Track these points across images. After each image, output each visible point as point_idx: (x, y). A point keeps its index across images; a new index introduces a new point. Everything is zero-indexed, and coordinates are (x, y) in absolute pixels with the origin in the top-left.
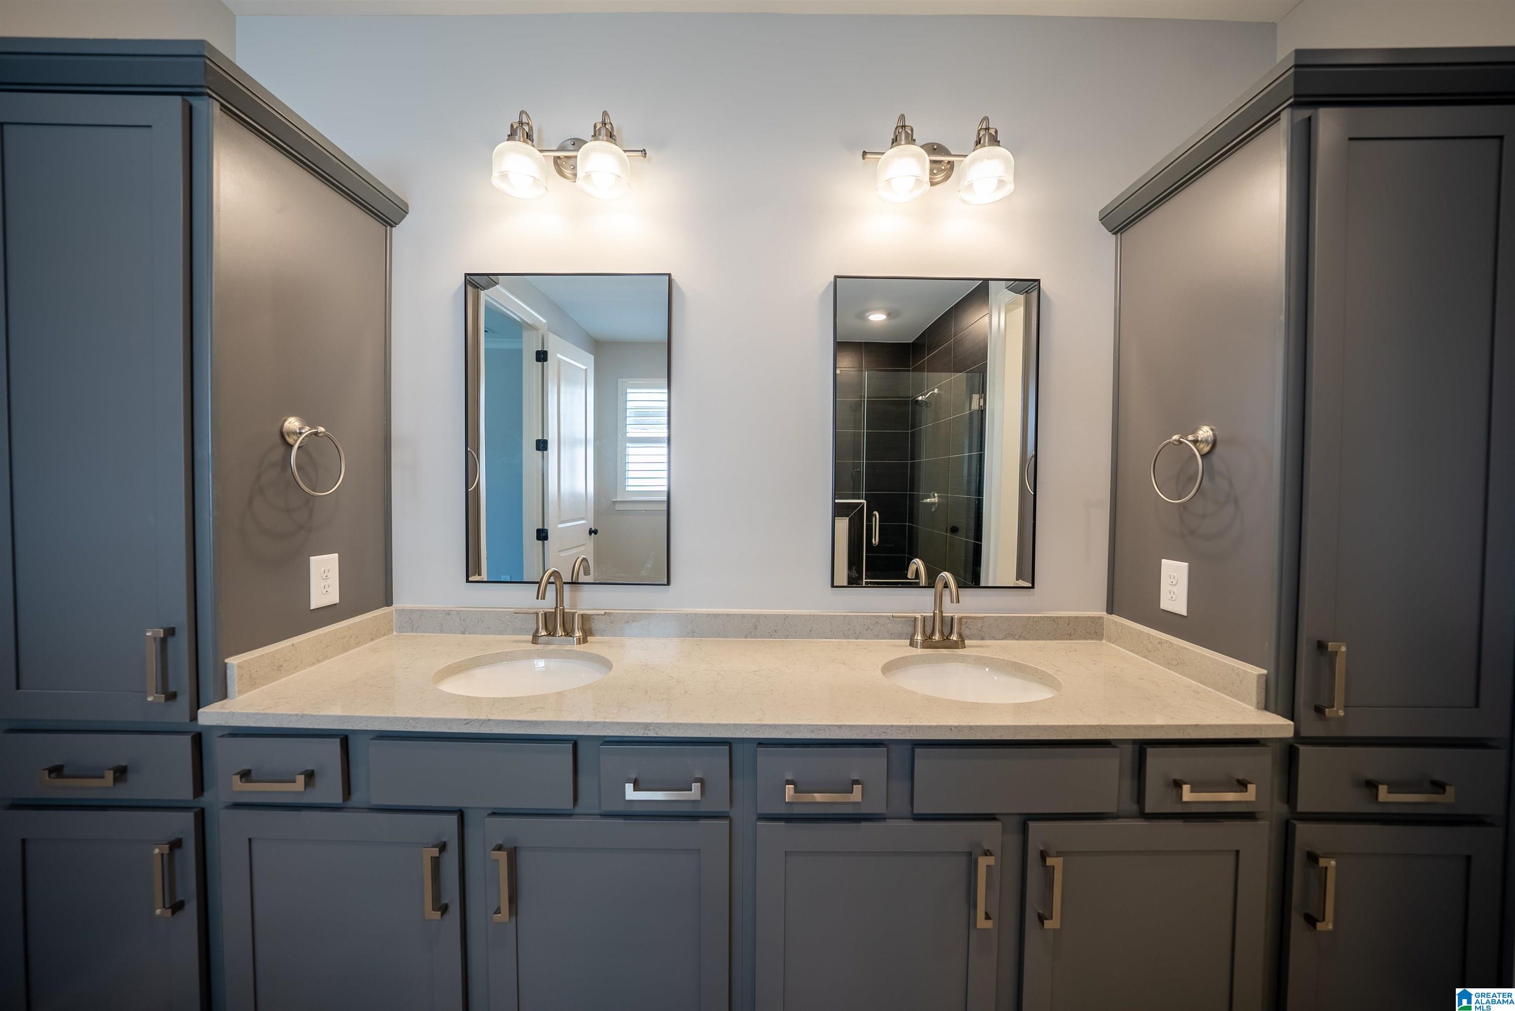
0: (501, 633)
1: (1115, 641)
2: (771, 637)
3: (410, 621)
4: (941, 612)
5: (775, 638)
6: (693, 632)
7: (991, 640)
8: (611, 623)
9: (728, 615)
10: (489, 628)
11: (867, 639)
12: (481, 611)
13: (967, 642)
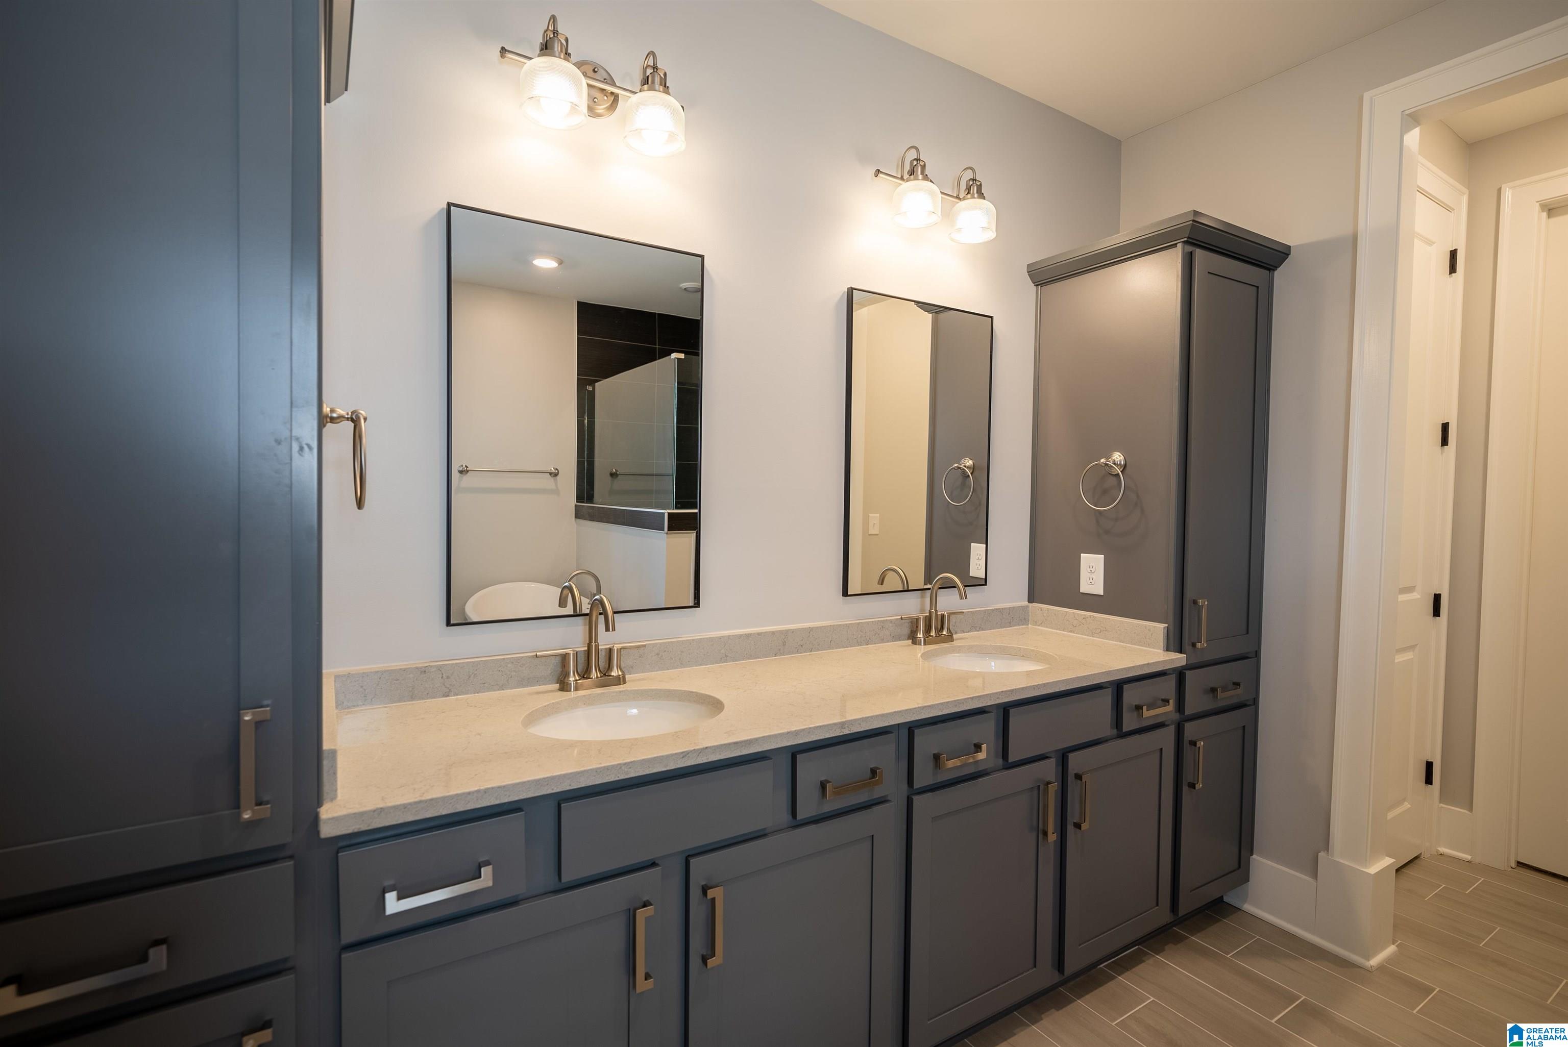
0: (502, 688)
1: (1042, 624)
2: (797, 652)
3: (361, 689)
4: (936, 611)
5: (801, 653)
6: (726, 656)
7: (961, 633)
8: (640, 657)
9: (759, 634)
10: (484, 683)
11: (875, 644)
12: (473, 662)
13: (955, 636)
